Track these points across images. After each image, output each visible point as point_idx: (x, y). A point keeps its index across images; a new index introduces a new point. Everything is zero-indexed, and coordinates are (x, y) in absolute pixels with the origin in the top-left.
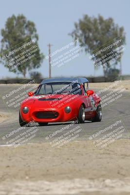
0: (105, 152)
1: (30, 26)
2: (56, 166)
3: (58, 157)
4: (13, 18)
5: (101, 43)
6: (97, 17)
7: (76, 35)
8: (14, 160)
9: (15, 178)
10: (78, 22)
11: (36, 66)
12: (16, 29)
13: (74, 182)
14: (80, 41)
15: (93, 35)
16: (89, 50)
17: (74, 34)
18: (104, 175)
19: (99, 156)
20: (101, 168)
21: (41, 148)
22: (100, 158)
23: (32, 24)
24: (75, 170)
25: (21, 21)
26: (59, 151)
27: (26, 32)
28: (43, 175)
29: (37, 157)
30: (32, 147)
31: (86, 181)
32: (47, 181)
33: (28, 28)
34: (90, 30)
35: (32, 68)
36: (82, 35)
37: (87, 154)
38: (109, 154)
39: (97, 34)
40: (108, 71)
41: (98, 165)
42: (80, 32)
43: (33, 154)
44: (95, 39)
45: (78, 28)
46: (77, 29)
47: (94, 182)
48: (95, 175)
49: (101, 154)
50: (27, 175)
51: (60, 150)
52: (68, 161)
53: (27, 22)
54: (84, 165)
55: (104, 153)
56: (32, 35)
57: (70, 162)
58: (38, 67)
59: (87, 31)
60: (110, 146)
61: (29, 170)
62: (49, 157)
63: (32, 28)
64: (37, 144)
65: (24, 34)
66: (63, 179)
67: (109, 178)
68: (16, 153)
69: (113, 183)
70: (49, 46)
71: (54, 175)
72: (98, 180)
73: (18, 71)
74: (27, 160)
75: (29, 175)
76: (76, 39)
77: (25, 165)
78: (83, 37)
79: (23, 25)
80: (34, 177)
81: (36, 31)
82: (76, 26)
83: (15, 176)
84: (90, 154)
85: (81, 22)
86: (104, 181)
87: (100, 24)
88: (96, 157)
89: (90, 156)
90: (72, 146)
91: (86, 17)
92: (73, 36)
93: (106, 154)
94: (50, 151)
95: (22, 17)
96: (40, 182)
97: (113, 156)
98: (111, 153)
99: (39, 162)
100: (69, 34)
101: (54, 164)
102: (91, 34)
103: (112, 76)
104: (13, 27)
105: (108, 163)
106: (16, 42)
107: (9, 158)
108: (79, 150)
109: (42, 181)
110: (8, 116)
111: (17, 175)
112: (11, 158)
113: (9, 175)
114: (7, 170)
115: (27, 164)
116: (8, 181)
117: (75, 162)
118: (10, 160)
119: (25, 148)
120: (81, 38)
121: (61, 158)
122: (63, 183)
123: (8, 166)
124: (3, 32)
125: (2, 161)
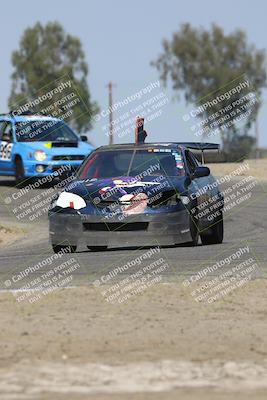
0: (224, 306)
1: (71, 47)
2: (123, 333)
3: (128, 315)
4: (38, 28)
5: (217, 83)
6: (208, 29)
7: (165, 66)
8: (37, 320)
9: (39, 358)
10: (170, 39)
12: (42, 50)
13: (160, 367)
14: (175, 77)
15: (202, 67)
16: (193, 97)
17: (161, 64)
18: (223, 353)
19: (212, 314)
20: (217, 338)
21: (94, 297)
22: (214, 319)
23: (77, 44)
24: (162, 342)
25: (53, 36)
27: (63, 58)
28: (97, 352)
29: (85, 316)
30: (74, 293)
31: (184, 365)
32: (105, 364)
33: (66, 51)
34: (194, 55)
36: (178, 66)
37: (187, 309)
38: (233, 310)
39: (209, 63)
40: (231, 140)
41: (210, 333)
42: (174, 59)
43: (76, 308)
44: (205, 74)
45: (170, 50)
46: (167, 53)
47: (201, 367)
48: (204, 353)
50: (64, 351)
52: (150, 324)
53: (65, 39)
54: (182, 332)
55: (222, 308)
56: (75, 65)
57: (152, 327)
59: (188, 56)
60: (234, 295)
61: (69, 342)
62: (110, 316)
63: (75, 50)
64: (84, 289)
65: (60, 62)
66: (139, 360)
67: (233, 360)
68: (42, 306)
69: (240, 369)
70: (110, 86)
71: (119, 352)
72: (211, 363)
74: (64, 322)
75: (70, 352)
76: (166, 73)
77: (59, 332)
78: (181, 70)
79: (56, 46)
80: (78, 356)
81: (83, 57)
82: (166, 48)
83: (39, 354)
84: (195, 310)
85: (176, 38)
86: (222, 364)
87: (216, 43)
88: (207, 316)
89: (193, 314)
90: (157, 294)
91: (186, 28)
92: (158, 68)
93: (227, 309)
95: (55, 29)
96: (90, 366)
97: (242, 313)
98: (237, 308)
99: (88, 325)
100: (152, 64)
101: (120, 331)
102: (197, 66)
103: (239, 150)
104: (36, 48)
105: (230, 329)
106: (42, 79)
107: (27, 317)
108: (170, 302)
109: (94, 365)
110: (25, 231)
111: (44, 351)
112: (31, 317)
113: (27, 352)
114: (24, 340)
115: (64, 329)
116: (24, 364)
117: (163, 326)
118: (30, 320)
119: (60, 297)
120: (175, 70)
121: (133, 318)
122: (138, 368)
123: (26, 334)
124: (16, 58)
125: (12, 323)
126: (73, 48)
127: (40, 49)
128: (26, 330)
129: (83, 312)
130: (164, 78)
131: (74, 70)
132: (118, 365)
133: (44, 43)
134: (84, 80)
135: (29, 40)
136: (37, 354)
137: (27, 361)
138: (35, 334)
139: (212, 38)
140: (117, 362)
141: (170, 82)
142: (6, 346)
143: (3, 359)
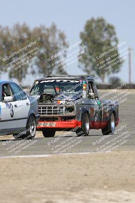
4: (93, 20)
8: (92, 168)
9: (93, 187)
11: (116, 71)
21: (120, 157)
23: (112, 28)
25: (100, 24)
27: (106, 35)
28: (122, 184)
29: (116, 166)
30: (111, 155)
32: (126, 191)
33: (107, 31)
35: (111, 73)
43: (111, 163)
50: (105, 184)
53: (106, 25)
56: (112, 39)
58: (117, 72)
62: (128, 166)
63: (111, 31)
64: (116, 153)
65: (104, 37)
68: (94, 161)
71: (133, 185)
74: (105, 169)
75: (107, 183)
77: (103, 174)
79: (102, 28)
80: (112, 187)
81: (115, 34)
83: (92, 186)
94: (130, 159)
95: (101, 21)
96: (118, 192)
99: (118, 171)
101: (134, 174)
104: (92, 30)
106: (95, 46)
109: (120, 191)
111: (95, 184)
112: (89, 166)
113: (87, 184)
114: (85, 179)
115: (106, 173)
116: (85, 190)
118: (88, 168)
119: (103, 156)
123: (86, 175)
124: (82, 36)
125: (79, 169)
126: (110, 29)
127: (94, 31)
128: (86, 173)
129: (115, 164)
131: (111, 41)
132: (133, 191)
133: (96, 27)
135: (88, 26)
137: (87, 189)
138: (91, 175)
142: (76, 181)
143: (74, 188)
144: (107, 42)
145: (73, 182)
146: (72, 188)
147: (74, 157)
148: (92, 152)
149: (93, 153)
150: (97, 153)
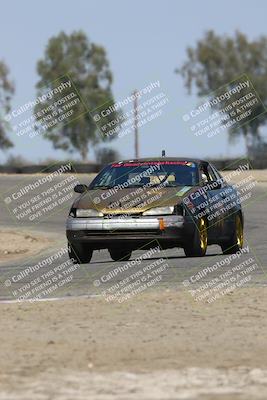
0: (250, 313)
1: (96, 56)
2: (149, 341)
3: (153, 323)
4: (63, 37)
6: (232, 35)
7: (190, 74)
8: (63, 329)
9: (65, 367)
10: (194, 46)
12: (67, 59)
13: (186, 375)
14: (199, 85)
15: (226, 74)
17: (186, 71)
18: (249, 360)
19: (237, 321)
20: (243, 345)
22: (239, 326)
23: (102, 52)
24: (188, 350)
25: (78, 45)
26: (155, 310)
27: (88, 66)
28: (123, 360)
29: (111, 324)
30: (100, 302)
31: (210, 372)
32: (131, 372)
33: (91, 59)
34: (218, 62)
35: (101, 140)
36: (203, 73)
37: (212, 317)
38: (258, 316)
39: (232, 70)
40: (256, 147)
41: (236, 340)
42: (198, 67)
43: (101, 317)
44: (229, 81)
45: (195, 57)
46: (192, 60)
47: (227, 374)
48: (230, 360)
49: (242, 317)
50: (90, 360)
51: (158, 308)
52: (175, 331)
53: (90, 47)
54: (207, 338)
55: (247, 315)
56: (102, 73)
57: (177, 334)
58: (113, 137)
59: (212, 62)
60: (259, 301)
62: (135, 324)
65: (84, 71)
66: (164, 367)
67: (258, 367)
68: (68, 315)
71: (145, 360)
72: (236, 370)
73: (71, 147)
74: (90, 331)
75: (94, 359)
76: (190, 80)
77: (85, 341)
78: (205, 77)
79: (81, 54)
80: (104, 365)
81: (107, 65)
82: (190, 54)
83: (65, 363)
84: (220, 317)
85: (200, 45)
86: (248, 371)
87: (240, 49)
88: (232, 323)
89: (219, 321)
90: (182, 301)
91: (210, 35)
92: (183, 75)
93: (253, 316)
94: (138, 311)
95: (80, 38)
96: (116, 374)
98: (263, 314)
99: (114, 334)
100: (177, 71)
101: (146, 338)
102: (221, 73)
104: (60, 57)
107: (53, 326)
108: (196, 309)
109: (120, 373)
110: (51, 240)
111: (70, 360)
112: (58, 325)
113: (54, 361)
114: (50, 350)
115: (90, 337)
116: (51, 372)
117: (188, 334)
118: (56, 329)
119: (86, 306)
120: (200, 77)
121: (159, 326)
122: (164, 376)
123: (52, 342)
124: (41, 67)
125: (38, 332)
126: (98, 56)
127: (65, 58)
128: (52, 339)
129: (108, 321)
130: (188, 85)
131: (99, 79)
132: (144, 373)
133: (69, 51)
134: (108, 89)
135: (54, 49)
136: (63, 363)
137: (52, 369)
138: (61, 343)
139: (236, 45)
140: (143, 370)
141: (195, 89)
142: (32, 355)
143: (29, 368)
144: (90, 81)
145: (24, 356)
146: (25, 368)
147: (28, 307)
148: (62, 296)
149: (66, 299)
150: (73, 298)
